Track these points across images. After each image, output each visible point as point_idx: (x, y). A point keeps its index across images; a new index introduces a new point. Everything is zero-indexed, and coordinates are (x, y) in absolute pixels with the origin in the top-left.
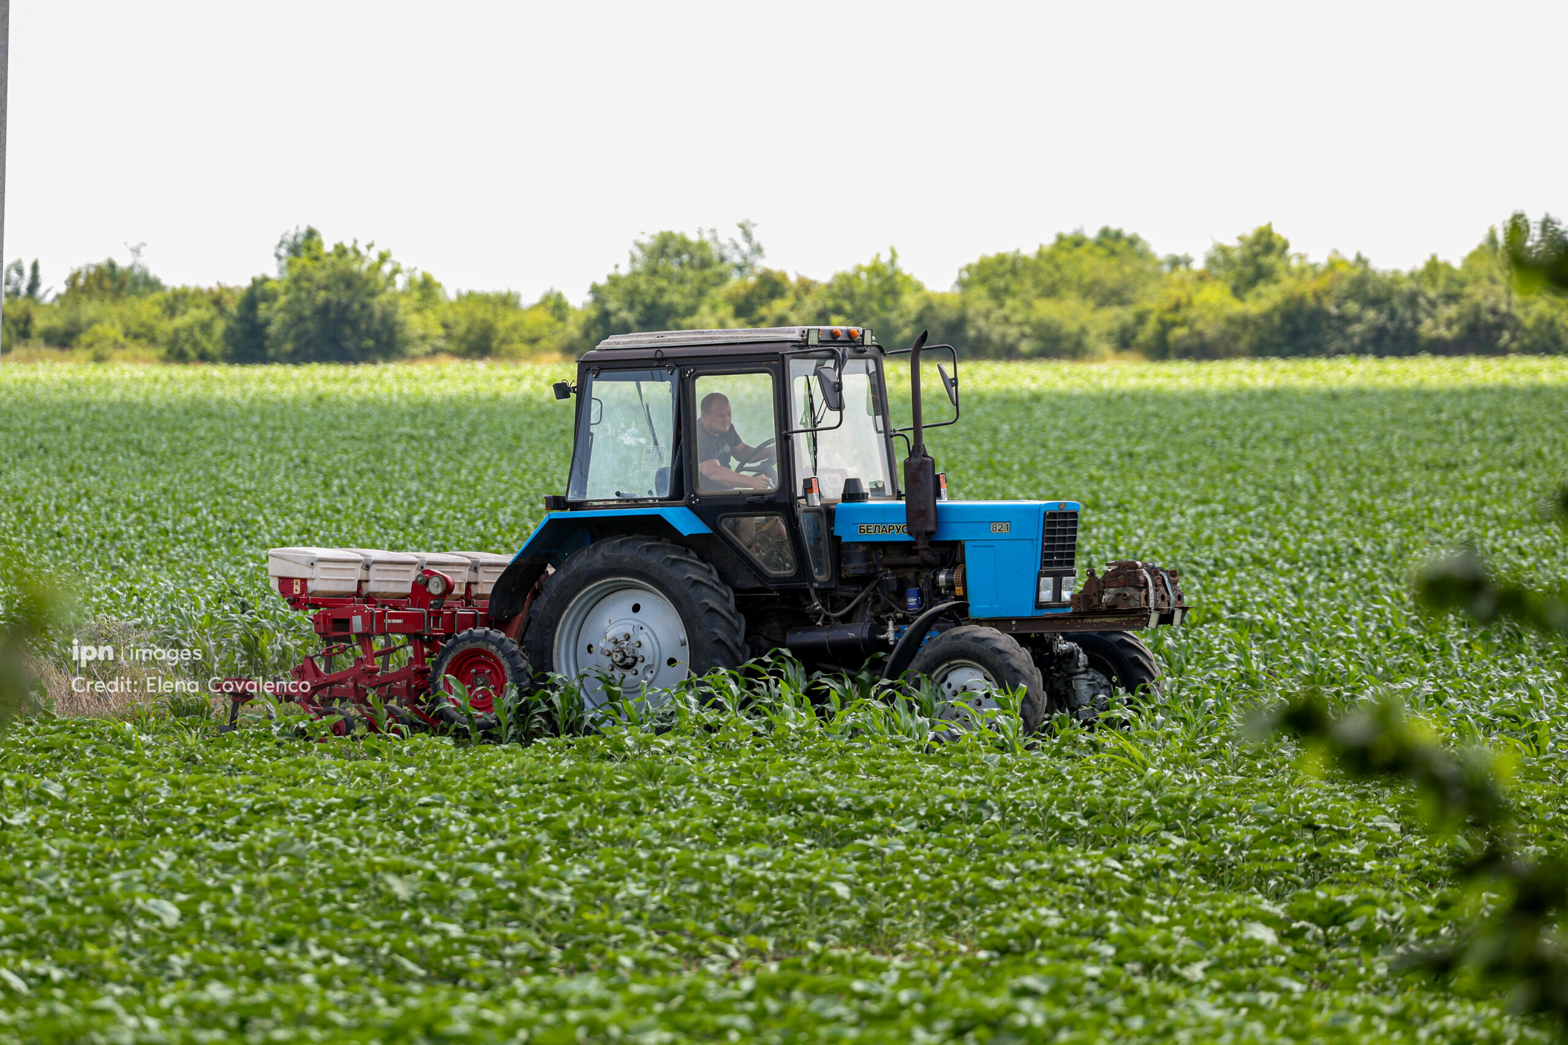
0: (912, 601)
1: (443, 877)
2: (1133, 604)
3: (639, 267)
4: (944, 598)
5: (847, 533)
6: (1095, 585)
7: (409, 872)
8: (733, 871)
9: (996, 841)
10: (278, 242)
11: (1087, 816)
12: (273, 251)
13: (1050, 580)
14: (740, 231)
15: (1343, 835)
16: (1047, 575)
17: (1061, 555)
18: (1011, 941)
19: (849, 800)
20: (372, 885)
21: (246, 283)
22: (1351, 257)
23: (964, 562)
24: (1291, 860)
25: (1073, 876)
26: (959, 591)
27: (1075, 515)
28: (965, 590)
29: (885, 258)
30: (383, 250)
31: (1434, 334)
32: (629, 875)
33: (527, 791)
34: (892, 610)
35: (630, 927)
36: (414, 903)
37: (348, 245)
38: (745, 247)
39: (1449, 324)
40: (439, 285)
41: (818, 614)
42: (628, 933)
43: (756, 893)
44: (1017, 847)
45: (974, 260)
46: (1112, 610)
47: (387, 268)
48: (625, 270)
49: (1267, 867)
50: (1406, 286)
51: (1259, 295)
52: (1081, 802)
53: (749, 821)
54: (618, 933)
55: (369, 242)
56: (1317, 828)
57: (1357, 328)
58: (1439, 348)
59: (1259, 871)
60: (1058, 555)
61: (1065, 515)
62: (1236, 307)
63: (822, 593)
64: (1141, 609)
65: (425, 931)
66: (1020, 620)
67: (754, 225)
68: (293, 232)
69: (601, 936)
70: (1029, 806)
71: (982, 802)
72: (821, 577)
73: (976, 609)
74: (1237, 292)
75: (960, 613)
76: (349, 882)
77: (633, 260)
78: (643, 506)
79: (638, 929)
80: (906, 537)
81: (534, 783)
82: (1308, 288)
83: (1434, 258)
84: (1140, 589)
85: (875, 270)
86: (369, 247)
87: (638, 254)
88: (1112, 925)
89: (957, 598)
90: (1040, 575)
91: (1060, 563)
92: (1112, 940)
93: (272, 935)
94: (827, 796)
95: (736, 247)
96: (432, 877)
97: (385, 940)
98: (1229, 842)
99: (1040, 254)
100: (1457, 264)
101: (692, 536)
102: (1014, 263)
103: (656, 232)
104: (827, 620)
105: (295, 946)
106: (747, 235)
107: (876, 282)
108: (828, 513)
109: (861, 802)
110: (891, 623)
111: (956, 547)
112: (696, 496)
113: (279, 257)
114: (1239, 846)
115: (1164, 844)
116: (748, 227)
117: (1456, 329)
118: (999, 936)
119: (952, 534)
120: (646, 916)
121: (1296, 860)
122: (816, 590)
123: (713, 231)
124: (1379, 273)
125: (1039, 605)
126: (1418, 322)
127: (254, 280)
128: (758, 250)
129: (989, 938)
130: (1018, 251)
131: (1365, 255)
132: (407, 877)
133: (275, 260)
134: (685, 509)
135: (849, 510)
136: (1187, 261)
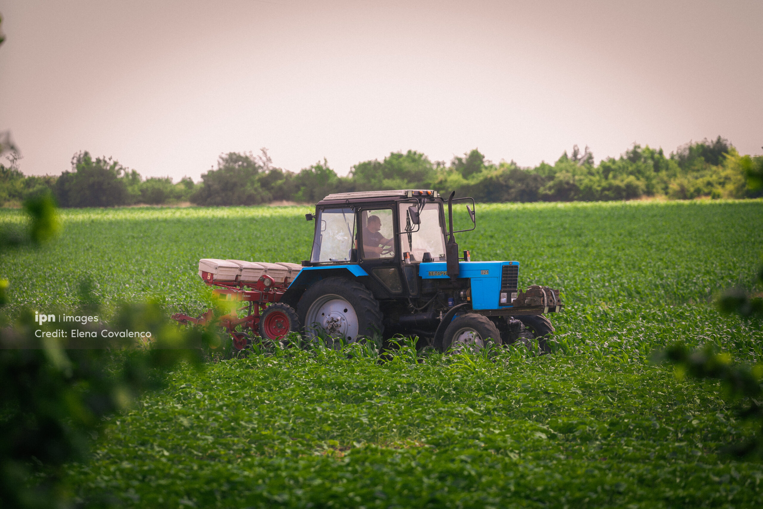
0: (450, 303)
1: (202, 417)
2: (537, 304)
3: (221, 167)
4: (463, 302)
5: (424, 275)
6: (522, 296)
7: (189, 415)
8: (320, 414)
9: (420, 400)
10: (72, 157)
11: (455, 389)
12: (71, 160)
13: (505, 294)
14: (262, 152)
15: (560, 396)
16: (504, 292)
17: (511, 284)
18: (440, 441)
19: (358, 384)
20: (174, 421)
21: (59, 174)
22: (509, 162)
23: (470, 287)
24: (541, 406)
25: (458, 414)
26: (469, 299)
27: (517, 267)
28: (471, 298)
29: (322, 163)
30: (115, 160)
31: (544, 192)
32: (277, 416)
33: (224, 381)
34: (442, 307)
35: (282, 437)
36: (192, 427)
37: (101, 158)
38: (264, 159)
39: (550, 188)
40: (139, 175)
41: (412, 309)
42: (281, 439)
43: (329, 422)
44: (429, 403)
45: (357, 164)
46: (529, 306)
47: (117, 168)
48: (216, 168)
49: (532, 410)
50: (534, 173)
51: (473, 177)
52: (452, 384)
53: (318, 393)
54: (278, 440)
55: (109, 157)
56: (549, 393)
57: (513, 190)
58: (546, 198)
59: (529, 411)
60: (509, 283)
61: (512, 267)
62: (465, 182)
63: (414, 300)
64: (541, 306)
65: (198, 439)
66: (492, 310)
67: (267, 150)
68: (79, 153)
69: (271, 440)
70: (432, 386)
71: (413, 384)
72: (413, 293)
73: (476, 306)
74: (465, 176)
75: (469, 307)
76: (165, 419)
77: (219, 164)
78: (341, 264)
79: (285, 437)
80: (447, 277)
81: (226, 378)
82: (493, 174)
83: (543, 162)
84: (541, 297)
85: (319, 167)
86: (110, 159)
87: (221, 161)
88: (480, 434)
89: (468, 302)
90: (501, 292)
91: (511, 287)
92: (482, 440)
93: (140, 442)
94: (349, 382)
95: (261, 158)
96: (198, 418)
97: (185, 443)
98: (514, 399)
99: (385, 161)
100: (552, 164)
101: (359, 277)
102: (375, 165)
103: (228, 152)
104: (416, 311)
105: (149, 446)
106: (265, 153)
107: (319, 172)
108: (416, 266)
109: (363, 385)
110: (441, 312)
111: (468, 280)
112: (362, 260)
113: (73, 163)
114: (518, 402)
115: (489, 400)
116: (265, 150)
117: (553, 191)
118: (436, 439)
119: (467, 275)
120: (287, 432)
121: (543, 406)
122: (411, 299)
123: (250, 152)
124: (522, 169)
125: (500, 304)
126: (538, 188)
127: (63, 173)
128: (269, 160)
129: (432, 439)
130: (376, 160)
131: (515, 161)
132: (188, 417)
133: (71, 164)
134: (358, 266)
135: (425, 265)
136: (444, 163)
